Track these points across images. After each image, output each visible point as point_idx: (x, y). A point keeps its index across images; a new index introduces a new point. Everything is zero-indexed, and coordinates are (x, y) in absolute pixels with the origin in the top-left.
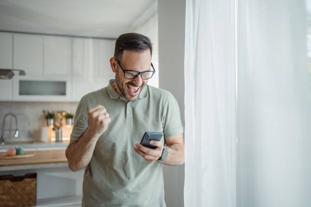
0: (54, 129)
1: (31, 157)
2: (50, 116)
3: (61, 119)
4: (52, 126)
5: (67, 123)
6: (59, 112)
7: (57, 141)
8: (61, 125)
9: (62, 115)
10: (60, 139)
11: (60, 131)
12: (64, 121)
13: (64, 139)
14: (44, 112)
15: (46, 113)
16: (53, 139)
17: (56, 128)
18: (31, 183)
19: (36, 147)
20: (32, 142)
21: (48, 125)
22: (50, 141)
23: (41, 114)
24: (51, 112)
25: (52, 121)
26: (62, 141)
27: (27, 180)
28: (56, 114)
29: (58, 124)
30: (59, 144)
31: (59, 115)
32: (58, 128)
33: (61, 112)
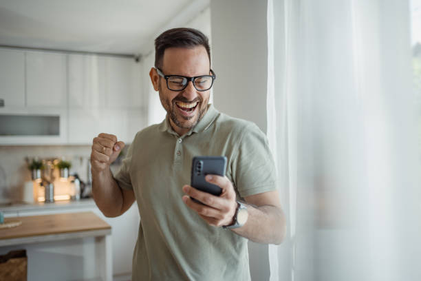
0: (42, 184)
1: (16, 227)
2: (36, 166)
3: (52, 170)
4: (39, 180)
5: (61, 175)
6: (48, 160)
7: (47, 201)
8: (53, 178)
9: (53, 163)
10: (51, 198)
11: (51, 186)
12: (56, 173)
13: (57, 198)
14: (27, 160)
15: (31, 162)
16: (42, 199)
17: (45, 183)
18: (18, 265)
19: (18, 212)
20: (10, 204)
21: (33, 179)
22: (36, 202)
23: (23, 162)
24: (37, 160)
25: (39, 173)
26: (54, 201)
27: (13, 261)
28: (44, 163)
29: (48, 178)
30: (51, 205)
31: (49, 164)
32: (49, 183)
33: (52, 160)
